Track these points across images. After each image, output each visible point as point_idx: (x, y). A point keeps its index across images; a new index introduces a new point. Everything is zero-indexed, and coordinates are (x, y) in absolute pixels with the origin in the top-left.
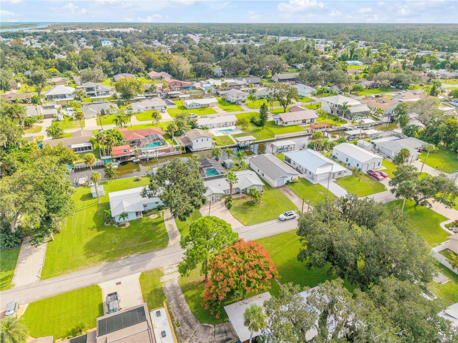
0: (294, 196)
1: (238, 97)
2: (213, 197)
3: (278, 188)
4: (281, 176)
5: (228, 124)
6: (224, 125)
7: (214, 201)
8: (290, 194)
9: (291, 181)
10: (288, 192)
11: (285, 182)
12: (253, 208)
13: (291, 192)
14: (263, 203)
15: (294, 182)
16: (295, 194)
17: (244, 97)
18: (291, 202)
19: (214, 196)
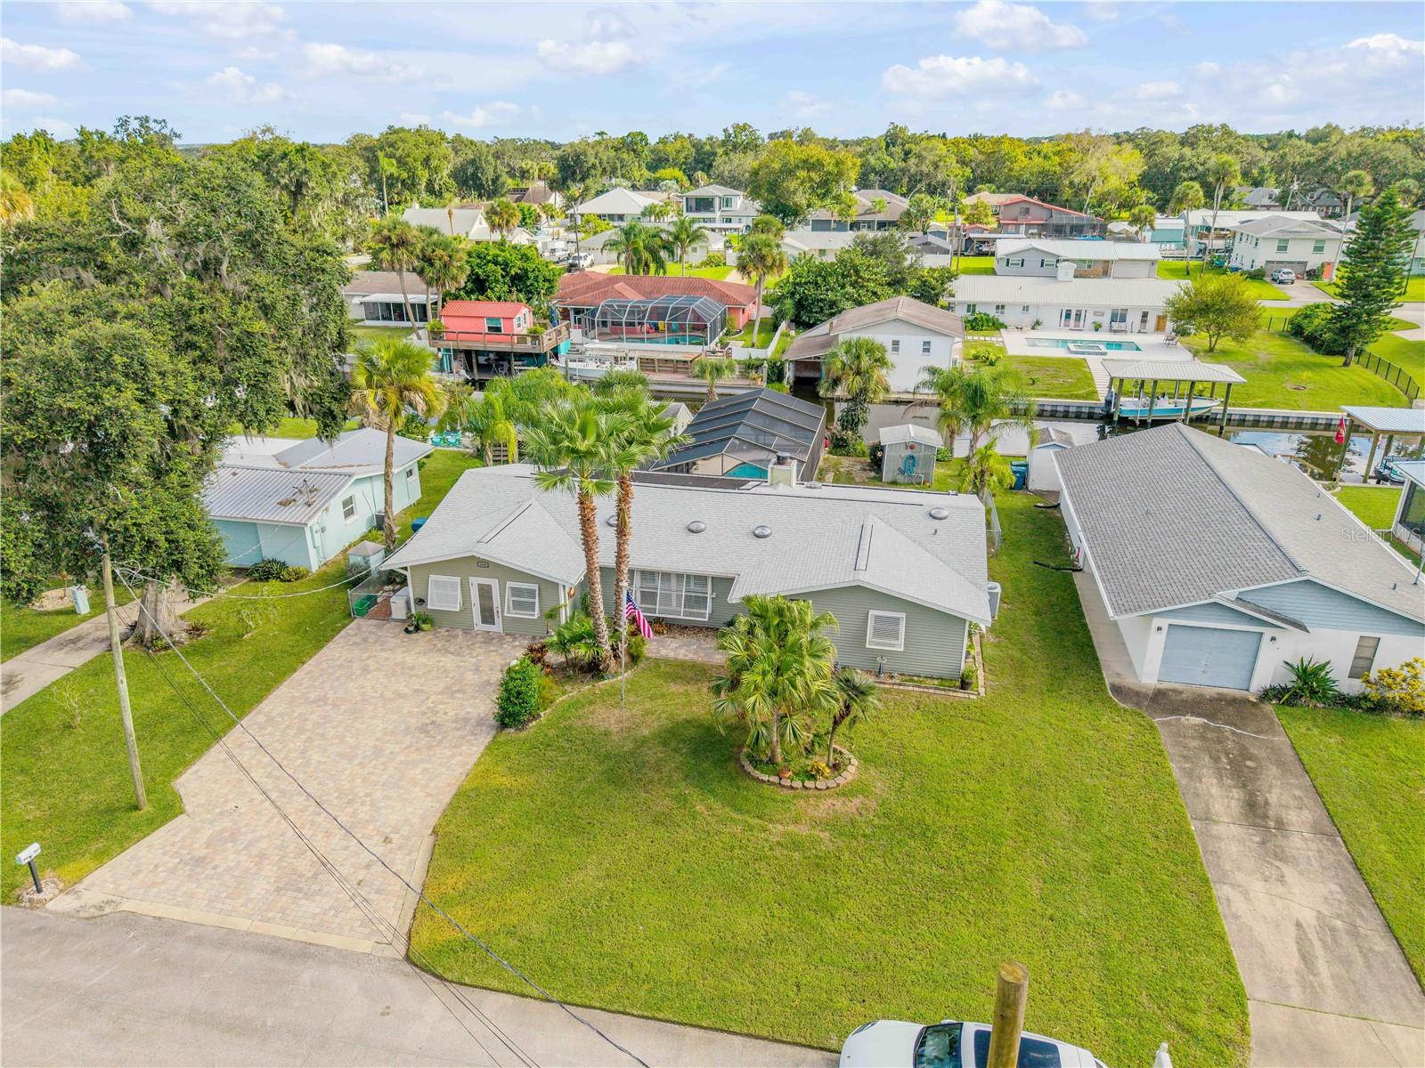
0: (1301, 843)
1: (1282, 249)
2: (485, 592)
3: (1162, 701)
4: (1227, 596)
5: (1134, 318)
6: (1105, 321)
7: (497, 627)
8: (1254, 810)
9: (1352, 687)
10: (1241, 772)
11: (1271, 668)
12: (708, 808)
13: (1282, 794)
14: (847, 793)
15: (1380, 707)
16: (1333, 826)
17: (1319, 249)
18: (1205, 904)
19: (494, 583)
